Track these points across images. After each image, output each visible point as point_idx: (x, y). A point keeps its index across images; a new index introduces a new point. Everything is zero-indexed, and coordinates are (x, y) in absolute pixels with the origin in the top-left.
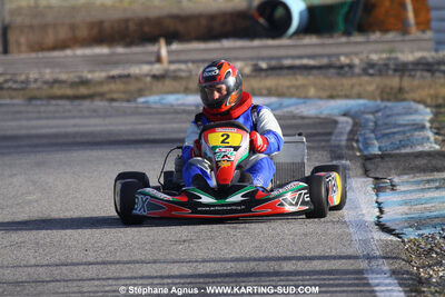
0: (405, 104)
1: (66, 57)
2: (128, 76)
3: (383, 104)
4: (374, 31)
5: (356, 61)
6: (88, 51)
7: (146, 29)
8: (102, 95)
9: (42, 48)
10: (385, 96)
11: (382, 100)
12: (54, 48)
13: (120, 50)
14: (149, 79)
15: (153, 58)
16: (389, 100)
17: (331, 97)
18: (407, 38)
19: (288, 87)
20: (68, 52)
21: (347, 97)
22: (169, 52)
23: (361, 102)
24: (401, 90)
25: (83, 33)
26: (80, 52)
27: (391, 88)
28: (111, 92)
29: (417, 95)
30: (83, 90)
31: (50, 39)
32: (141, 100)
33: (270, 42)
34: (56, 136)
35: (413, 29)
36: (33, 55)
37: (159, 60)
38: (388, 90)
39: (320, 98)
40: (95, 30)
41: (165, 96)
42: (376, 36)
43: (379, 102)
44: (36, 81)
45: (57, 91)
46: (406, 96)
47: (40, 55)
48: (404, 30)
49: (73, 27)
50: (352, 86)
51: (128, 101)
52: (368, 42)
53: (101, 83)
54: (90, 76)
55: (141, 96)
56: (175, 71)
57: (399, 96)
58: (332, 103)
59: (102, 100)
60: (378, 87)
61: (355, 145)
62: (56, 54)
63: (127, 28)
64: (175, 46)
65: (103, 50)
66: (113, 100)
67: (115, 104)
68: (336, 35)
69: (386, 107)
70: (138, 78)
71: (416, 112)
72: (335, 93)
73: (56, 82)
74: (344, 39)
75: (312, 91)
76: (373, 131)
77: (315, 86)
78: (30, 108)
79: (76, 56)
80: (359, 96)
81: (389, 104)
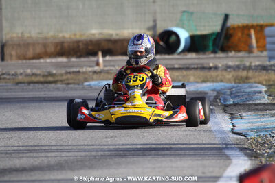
0: (249, 84)
1: (41, 63)
2: (79, 72)
3: (236, 85)
4: (231, 51)
5: (220, 65)
6: (54, 60)
7: (90, 48)
8: (62, 81)
9: (25, 58)
10: (237, 81)
11: (235, 83)
12: (33, 58)
13: (74, 59)
14: (91, 74)
15: (94, 64)
16: (239, 83)
17: (204, 81)
18: (252, 55)
19: (178, 76)
20: (42, 60)
21: (214, 81)
22: (104, 61)
23: (222, 84)
24: (247, 78)
25: (51, 49)
26: (49, 60)
27: (241, 77)
28: (67, 79)
29: (257, 80)
30: (50, 79)
31: (30, 53)
32: (86, 84)
33: (167, 56)
34: (33, 98)
35: (255, 50)
36: (20, 62)
37: (98, 64)
38: (239, 78)
39: (197, 82)
40: (59, 48)
41: (101, 82)
42: (232, 54)
43: (233, 84)
44: (21, 74)
45: (34, 79)
46: (250, 80)
47: (24, 61)
48: (250, 51)
49: (45, 45)
50: (217, 76)
51: (78, 84)
52: (227, 57)
53: (62, 75)
54: (54, 72)
55: (86, 81)
56: (107, 70)
57: (246, 81)
58: (205, 85)
59: (62, 84)
60: (233, 76)
61: (218, 101)
62: (34, 61)
63: (78, 47)
64: (108, 58)
65: (64, 60)
66: (68, 84)
67: (70, 86)
68: (207, 53)
69: (238, 86)
70: (84, 73)
71: (257, 87)
72: (206, 80)
73: (34, 75)
74: (212, 55)
75: (192, 79)
76: (230, 95)
77: (194, 76)
78: (17, 87)
79: (46, 63)
80: (222, 81)
81: (240, 85)
